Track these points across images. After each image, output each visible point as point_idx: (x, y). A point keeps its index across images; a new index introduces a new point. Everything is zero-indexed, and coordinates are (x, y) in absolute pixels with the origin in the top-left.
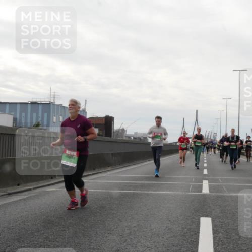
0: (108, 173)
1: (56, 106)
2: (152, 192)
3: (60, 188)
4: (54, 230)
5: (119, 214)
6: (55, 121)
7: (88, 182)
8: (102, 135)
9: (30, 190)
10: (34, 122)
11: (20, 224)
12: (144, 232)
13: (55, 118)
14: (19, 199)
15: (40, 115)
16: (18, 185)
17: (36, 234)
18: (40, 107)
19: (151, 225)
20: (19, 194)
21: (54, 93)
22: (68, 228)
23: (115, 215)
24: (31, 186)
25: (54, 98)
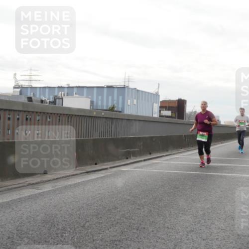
0: (181, 155)
1: (130, 90)
2: (225, 174)
3: (135, 168)
4: (130, 208)
5: (192, 195)
6: (129, 103)
7: (162, 163)
8: (175, 118)
9: (106, 169)
10: (110, 105)
11: (98, 201)
12: (217, 213)
13: (129, 101)
14: (96, 177)
15: (115, 98)
16: (96, 164)
17: (113, 211)
18: (116, 90)
19: (224, 207)
20: (97, 172)
21: (129, 77)
22: (143, 206)
23: (188, 196)
24: (107, 165)
25: (129, 82)
